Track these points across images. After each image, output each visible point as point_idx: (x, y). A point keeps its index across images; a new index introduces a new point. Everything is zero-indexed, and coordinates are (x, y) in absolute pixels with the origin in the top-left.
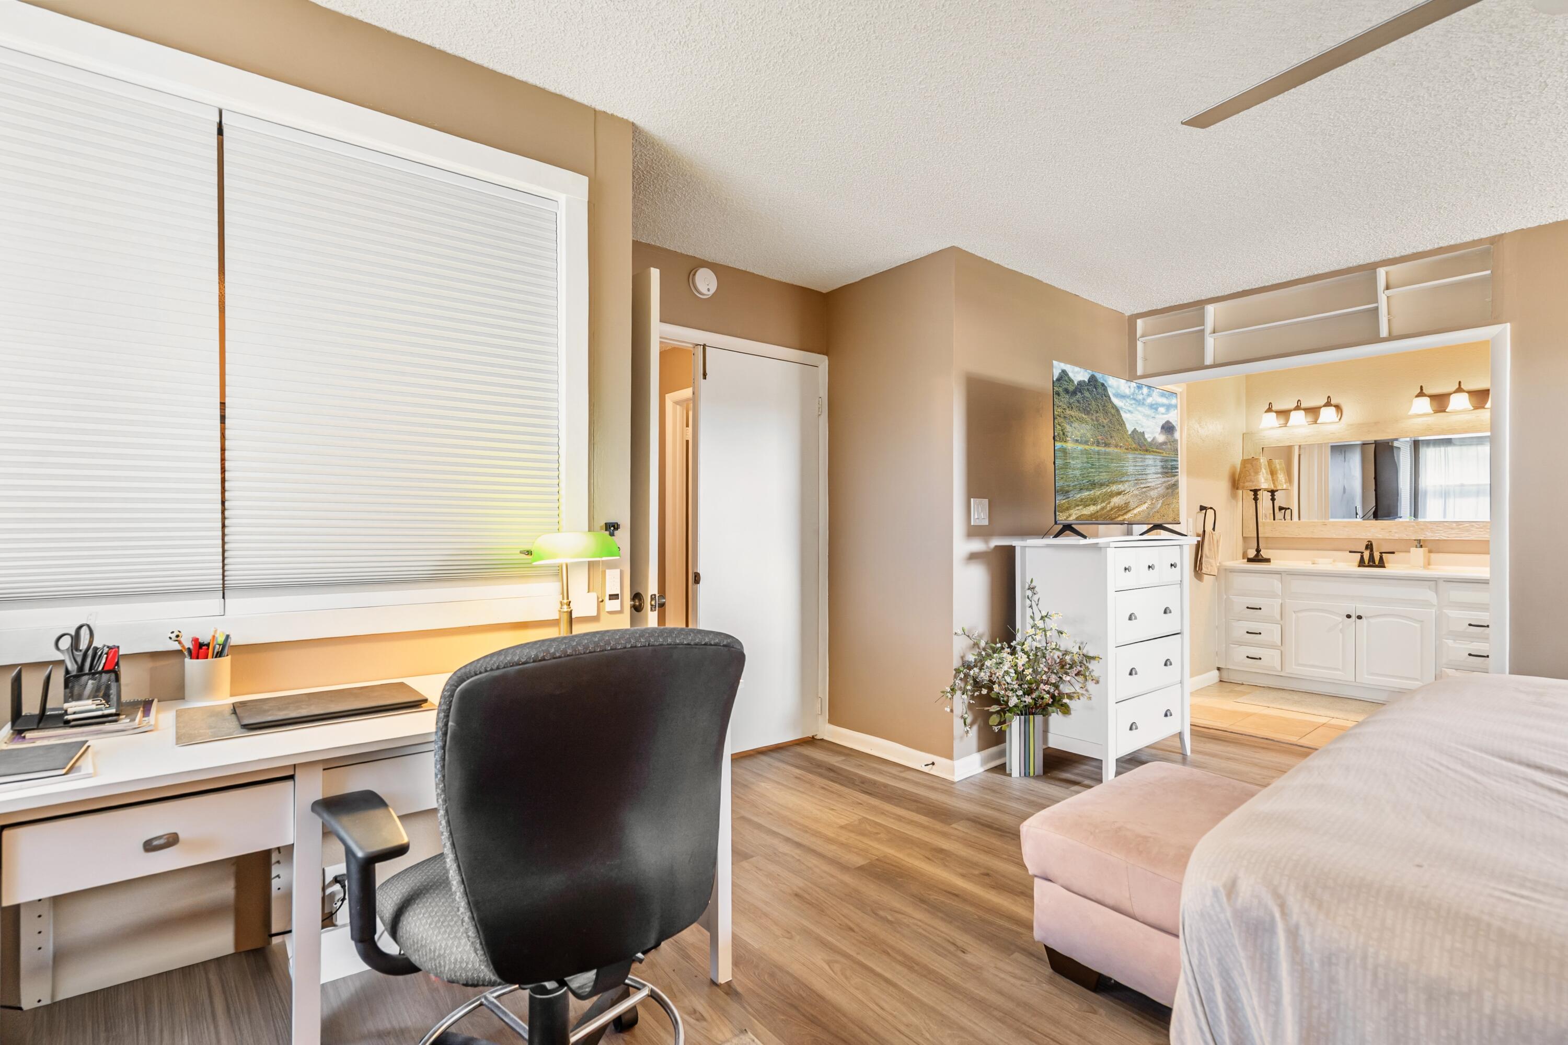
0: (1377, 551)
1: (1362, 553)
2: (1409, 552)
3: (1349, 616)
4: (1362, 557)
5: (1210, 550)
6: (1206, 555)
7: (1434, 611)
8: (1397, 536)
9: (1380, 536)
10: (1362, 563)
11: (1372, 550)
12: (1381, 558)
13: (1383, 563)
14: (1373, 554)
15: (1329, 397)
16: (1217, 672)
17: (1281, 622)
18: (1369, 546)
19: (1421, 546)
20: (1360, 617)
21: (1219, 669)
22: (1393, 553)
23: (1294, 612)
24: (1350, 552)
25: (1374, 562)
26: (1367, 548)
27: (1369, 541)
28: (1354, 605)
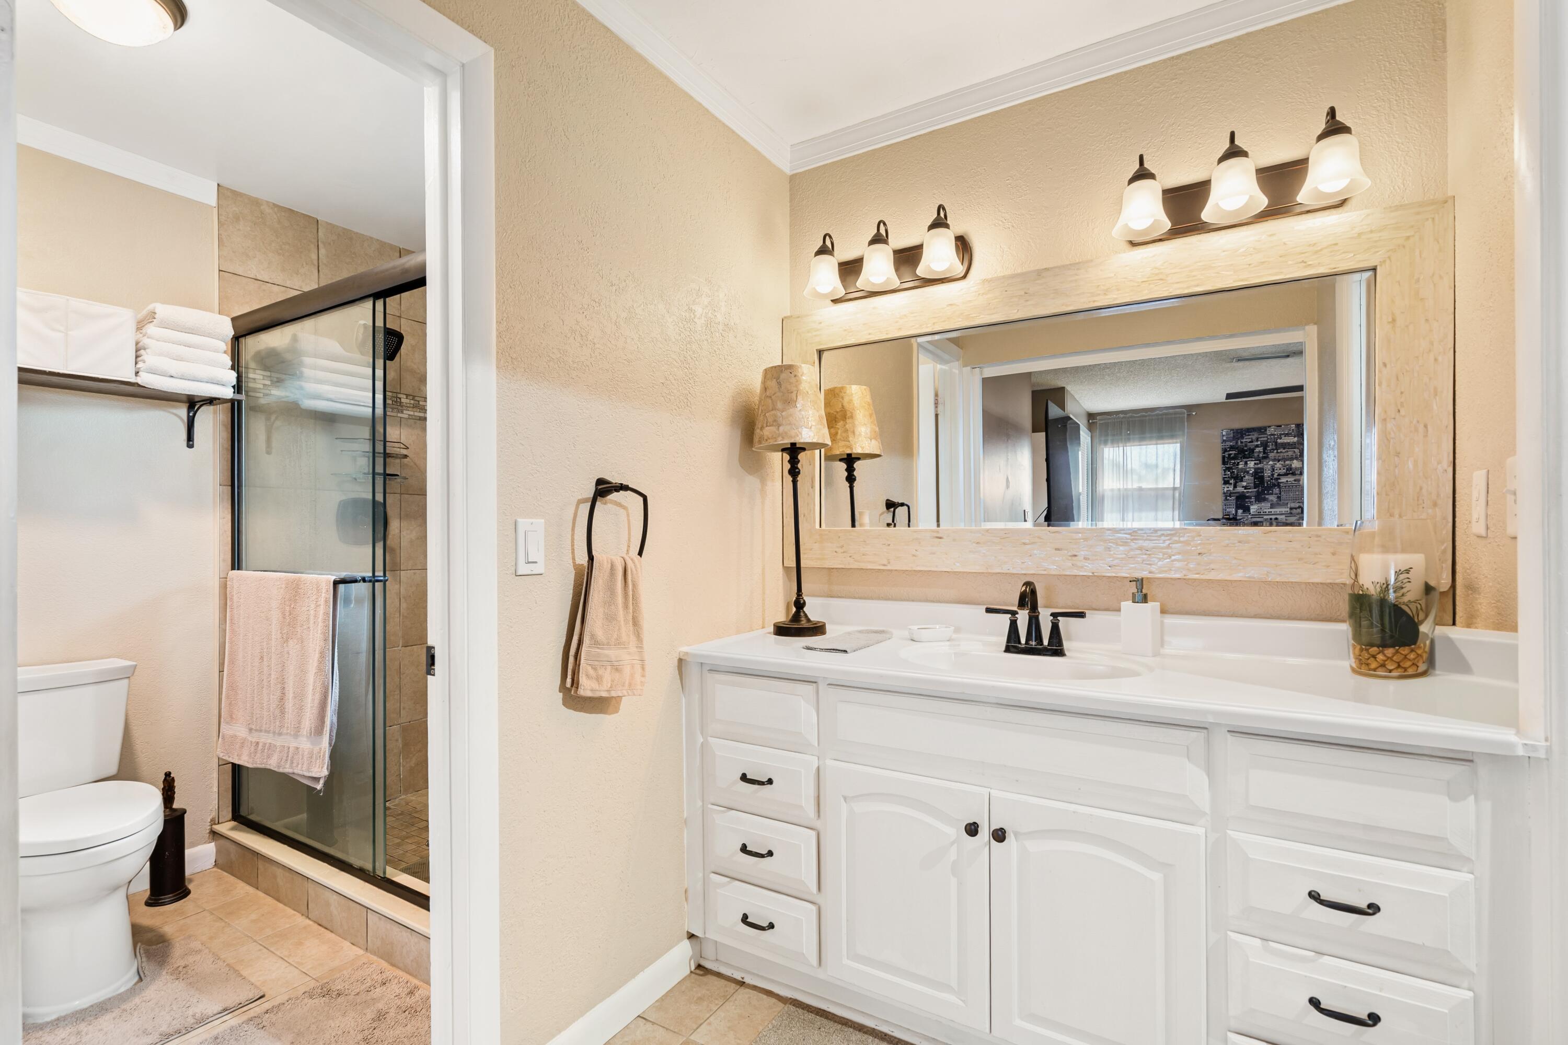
0: (1046, 607)
1: (1014, 613)
2: (1119, 610)
3: (972, 830)
4: (1013, 625)
5: (610, 618)
6: (593, 636)
7: (1201, 831)
8: (1087, 569)
9: (1053, 569)
10: (1013, 645)
11: (1034, 608)
12: (1055, 629)
13: (1060, 643)
14: (1037, 618)
15: (941, 207)
16: (686, 943)
17: (818, 824)
18: (1028, 598)
19: (1145, 599)
20: (999, 835)
21: (691, 936)
22: (1081, 615)
23: (845, 798)
24: (989, 610)
25: (1039, 639)
26: (1022, 604)
27: (1027, 584)
28: (985, 791)
